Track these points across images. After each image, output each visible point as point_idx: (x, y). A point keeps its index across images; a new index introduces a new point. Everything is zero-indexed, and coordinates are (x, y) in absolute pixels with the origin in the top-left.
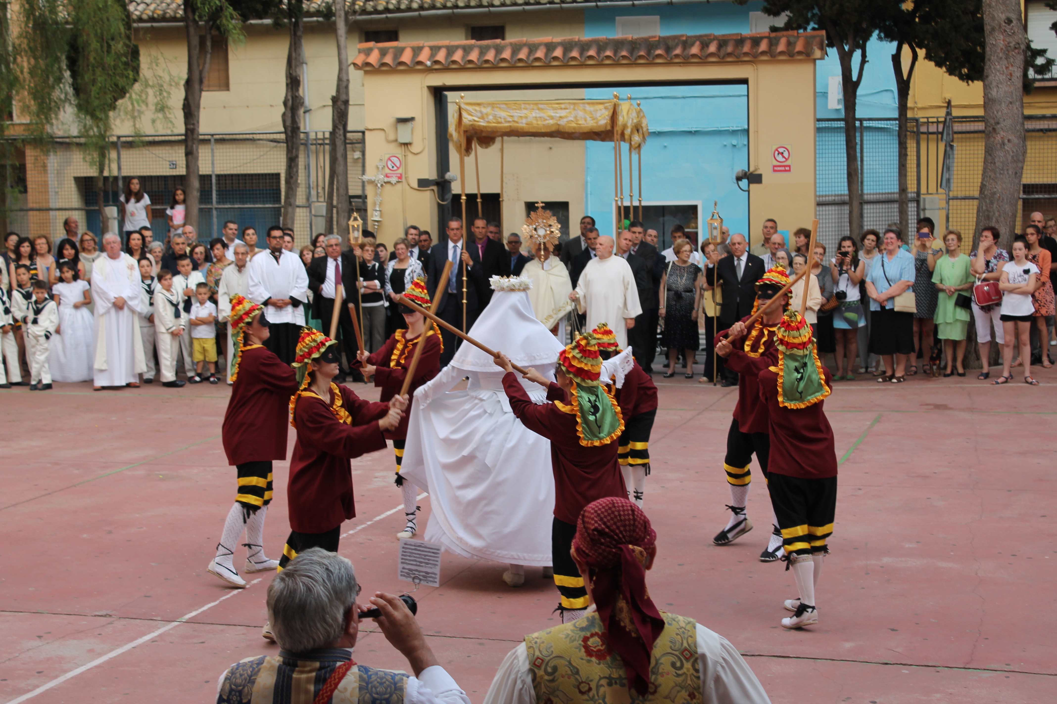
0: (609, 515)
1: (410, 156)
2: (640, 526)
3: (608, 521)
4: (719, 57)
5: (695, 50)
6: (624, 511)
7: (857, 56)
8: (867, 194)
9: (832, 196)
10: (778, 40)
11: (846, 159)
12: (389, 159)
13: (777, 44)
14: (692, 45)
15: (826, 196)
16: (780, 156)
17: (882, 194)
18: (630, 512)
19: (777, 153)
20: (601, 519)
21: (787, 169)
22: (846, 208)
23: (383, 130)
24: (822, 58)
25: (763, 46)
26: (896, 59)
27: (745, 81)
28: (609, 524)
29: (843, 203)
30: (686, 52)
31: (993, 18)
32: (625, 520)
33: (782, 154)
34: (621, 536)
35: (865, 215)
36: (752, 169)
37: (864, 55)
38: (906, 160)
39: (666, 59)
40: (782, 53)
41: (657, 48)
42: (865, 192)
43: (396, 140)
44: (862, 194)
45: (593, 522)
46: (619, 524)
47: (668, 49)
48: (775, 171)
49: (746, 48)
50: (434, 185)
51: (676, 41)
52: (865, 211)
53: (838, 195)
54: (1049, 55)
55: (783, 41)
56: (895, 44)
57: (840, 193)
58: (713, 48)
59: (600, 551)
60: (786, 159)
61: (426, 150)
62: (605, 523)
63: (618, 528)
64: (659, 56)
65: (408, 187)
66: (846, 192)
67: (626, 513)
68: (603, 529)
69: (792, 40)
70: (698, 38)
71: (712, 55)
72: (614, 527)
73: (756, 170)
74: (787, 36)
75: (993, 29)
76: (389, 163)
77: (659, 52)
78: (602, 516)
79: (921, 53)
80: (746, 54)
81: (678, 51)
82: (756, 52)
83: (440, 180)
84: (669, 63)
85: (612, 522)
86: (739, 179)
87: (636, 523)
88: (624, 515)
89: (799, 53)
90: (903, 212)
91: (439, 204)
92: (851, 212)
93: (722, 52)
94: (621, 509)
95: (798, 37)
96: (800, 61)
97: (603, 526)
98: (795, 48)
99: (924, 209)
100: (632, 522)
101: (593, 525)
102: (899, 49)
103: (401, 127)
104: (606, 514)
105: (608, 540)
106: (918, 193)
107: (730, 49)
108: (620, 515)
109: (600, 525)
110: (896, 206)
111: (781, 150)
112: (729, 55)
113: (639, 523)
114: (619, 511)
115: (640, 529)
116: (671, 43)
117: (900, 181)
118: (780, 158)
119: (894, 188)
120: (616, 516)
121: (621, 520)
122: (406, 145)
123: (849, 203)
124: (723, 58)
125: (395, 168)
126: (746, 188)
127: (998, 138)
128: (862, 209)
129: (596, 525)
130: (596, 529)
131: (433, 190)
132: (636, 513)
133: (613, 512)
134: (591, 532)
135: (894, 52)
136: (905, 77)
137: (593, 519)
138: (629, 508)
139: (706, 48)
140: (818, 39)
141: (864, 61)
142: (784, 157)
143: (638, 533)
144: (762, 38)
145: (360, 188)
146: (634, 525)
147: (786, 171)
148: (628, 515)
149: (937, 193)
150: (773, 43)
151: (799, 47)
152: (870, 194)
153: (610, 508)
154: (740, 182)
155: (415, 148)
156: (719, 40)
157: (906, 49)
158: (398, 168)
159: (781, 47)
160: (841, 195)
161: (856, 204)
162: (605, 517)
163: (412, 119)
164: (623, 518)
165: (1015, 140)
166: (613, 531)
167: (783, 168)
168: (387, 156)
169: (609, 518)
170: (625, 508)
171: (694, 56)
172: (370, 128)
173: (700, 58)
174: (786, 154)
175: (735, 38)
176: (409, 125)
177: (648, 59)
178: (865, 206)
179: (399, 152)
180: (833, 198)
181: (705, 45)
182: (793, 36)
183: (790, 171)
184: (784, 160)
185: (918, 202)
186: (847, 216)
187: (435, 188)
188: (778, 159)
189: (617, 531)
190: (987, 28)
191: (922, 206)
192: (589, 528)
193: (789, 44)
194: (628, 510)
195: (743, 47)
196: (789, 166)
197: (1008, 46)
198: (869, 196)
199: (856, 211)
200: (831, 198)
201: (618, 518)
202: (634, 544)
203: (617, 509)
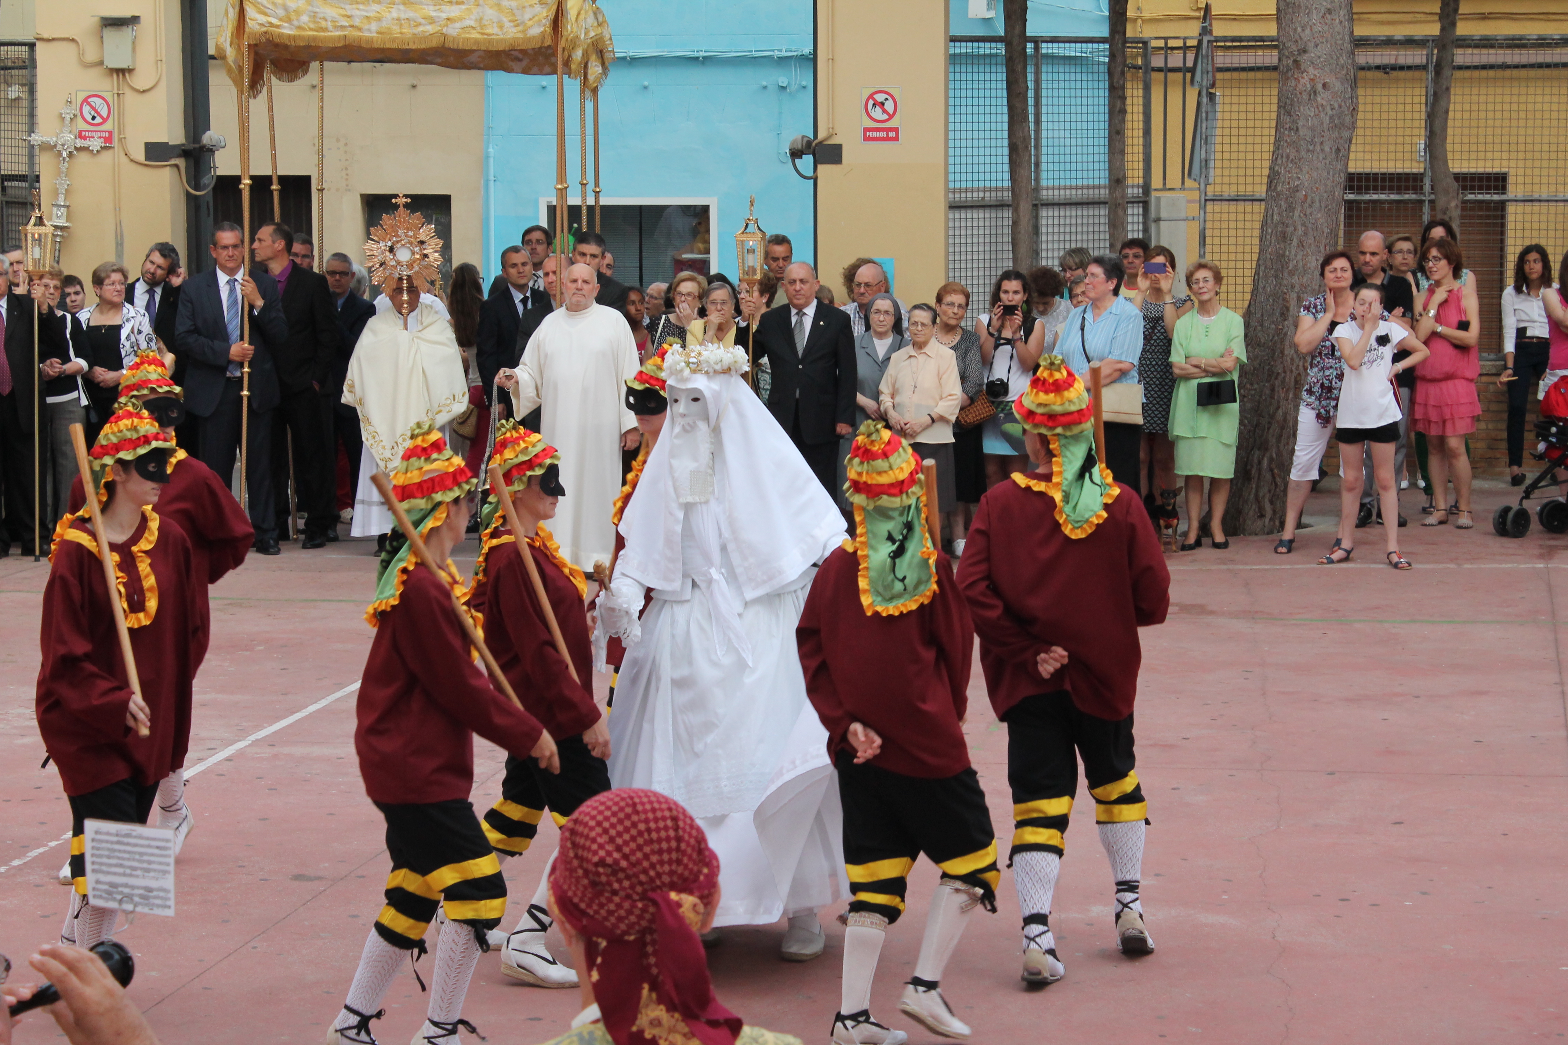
0: (627, 830)
1: (129, 96)
2: (689, 851)
3: (626, 843)
6: (656, 820)
8: (1047, 189)
9: (978, 190)
11: (1006, 118)
12: (86, 100)
15: (966, 190)
16: (878, 108)
17: (1077, 188)
18: (669, 823)
19: (871, 102)
20: (611, 841)
21: (891, 135)
22: (1008, 214)
23: (73, 40)
28: (626, 850)
29: (1000, 205)
32: (660, 841)
33: (882, 104)
34: (652, 873)
35: (1044, 230)
36: (821, 135)
38: (1123, 121)
42: (1044, 183)
43: (101, 63)
44: (1037, 189)
45: (595, 846)
46: (648, 849)
48: (867, 139)
50: (179, 156)
53: (991, 190)
57: (993, 184)
60: (891, 117)
61: (163, 85)
62: (619, 849)
63: (646, 857)
65: (124, 159)
66: (1007, 184)
67: (661, 824)
68: (616, 861)
72: (638, 856)
73: (829, 137)
76: (86, 109)
78: (613, 832)
83: (192, 146)
85: (632, 845)
86: (796, 154)
87: (683, 844)
88: (658, 830)
91: (188, 194)
92: (1015, 224)
94: (651, 816)
97: (616, 856)
99: (1158, 220)
100: (674, 844)
101: (595, 852)
103: (110, 34)
104: (620, 828)
105: (627, 883)
106: (1147, 188)
108: (649, 830)
109: (609, 853)
111: (880, 98)
114: (647, 821)
115: (690, 857)
117: (1110, 161)
118: (877, 113)
119: (1101, 177)
120: (640, 834)
121: (651, 842)
122: (121, 72)
123: (1013, 205)
125: (98, 120)
126: (810, 173)
127: (1305, 80)
128: (1037, 217)
129: (602, 853)
131: (177, 166)
133: (634, 825)
137: (593, 840)
138: (667, 814)
142: (885, 111)
145: (25, 159)
146: (678, 848)
147: (888, 139)
148: (666, 828)
149: (1183, 188)
153: (628, 816)
154: (797, 160)
155: (140, 80)
158: (105, 120)
160: (996, 189)
162: (619, 834)
163: (134, 20)
164: (654, 835)
165: (1337, 86)
166: (635, 864)
167: (883, 134)
168: (81, 96)
169: (626, 837)
170: (659, 814)
172: (45, 36)
174: (889, 106)
176: (127, 32)
179: (106, 86)
180: (981, 195)
183: (896, 139)
184: (886, 117)
185: (1146, 205)
186: (1008, 230)
187: (181, 162)
188: (873, 114)
189: (645, 864)
192: (588, 860)
194: (664, 819)
196: (896, 130)
198: (1050, 192)
199: (1025, 221)
200: (976, 196)
201: (646, 836)
202: (680, 891)
203: (643, 817)
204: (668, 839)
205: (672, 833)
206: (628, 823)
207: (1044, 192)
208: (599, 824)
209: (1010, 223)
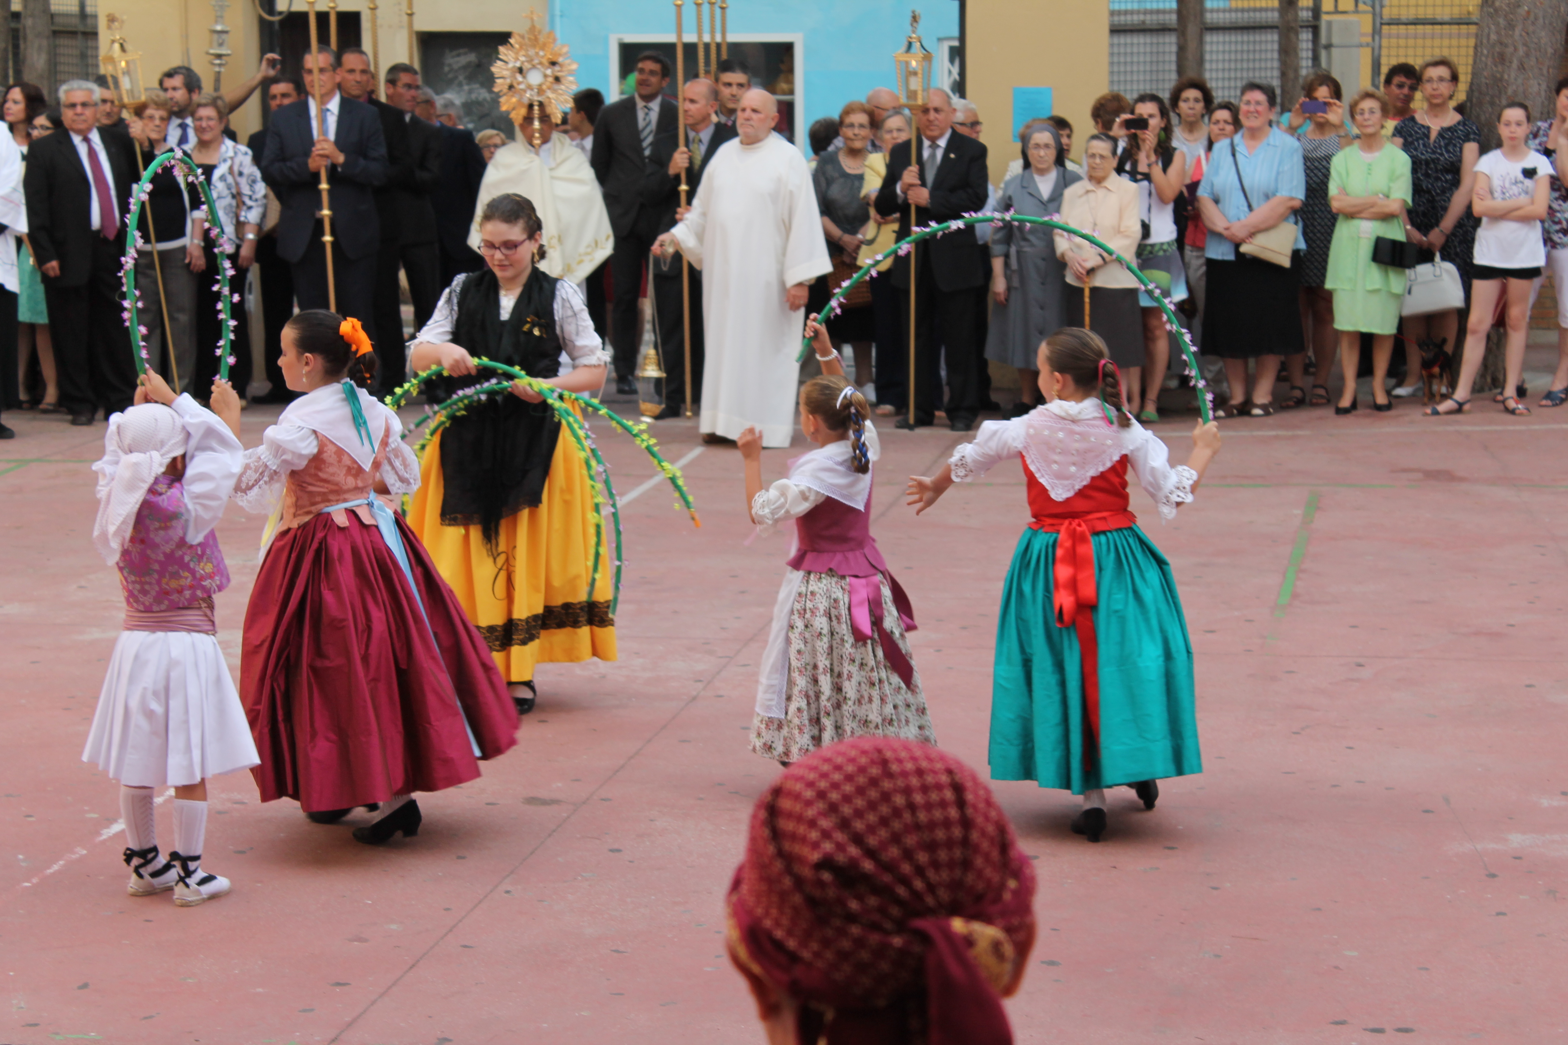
0: (872, 806)
2: (985, 845)
3: (871, 829)
6: (925, 789)
8: (1213, 11)
9: (1138, 12)
15: (1131, 13)
18: (949, 795)
20: (844, 824)
22: (1171, 41)
28: (872, 841)
32: (932, 825)
34: (919, 884)
45: (814, 835)
46: (910, 840)
52: (1208, 47)
57: (1159, 6)
59: (846, 944)
62: (858, 839)
63: (908, 854)
67: (934, 796)
68: (853, 863)
72: (894, 852)
78: (847, 810)
85: (883, 833)
87: (975, 836)
88: (929, 806)
90: (1288, 51)
91: (261, 19)
94: (914, 781)
97: (853, 851)
99: (1329, 46)
100: (957, 832)
101: (815, 846)
104: (860, 802)
105: (873, 901)
106: (1317, 11)
108: (912, 807)
109: (840, 847)
110: (1272, 36)
113: (983, 833)
114: (907, 791)
115: (987, 857)
120: (897, 812)
121: (917, 827)
123: (1178, 28)
128: (1202, 43)
129: (828, 846)
130: (826, 863)
132: (969, 797)
133: (886, 797)
134: (807, 872)
137: (812, 824)
138: (944, 779)
143: (980, 874)
146: (965, 842)
148: (943, 804)
152: (1218, 11)
153: (874, 782)
160: (1158, 12)
161: (1190, 31)
162: (859, 814)
164: (922, 816)
166: (889, 867)
169: (872, 818)
170: (930, 779)
178: (1208, 38)
185: (1316, 29)
186: (1173, 56)
189: (906, 868)
191: (1322, 40)
192: (801, 860)
194: (939, 787)
198: (1215, 15)
199: (1192, 45)
200: (1136, 19)
201: (907, 816)
202: (971, 916)
203: (900, 783)
204: (947, 823)
205: (953, 813)
206: (873, 794)
207: (1209, 15)
208: (821, 795)
209: (1174, 48)
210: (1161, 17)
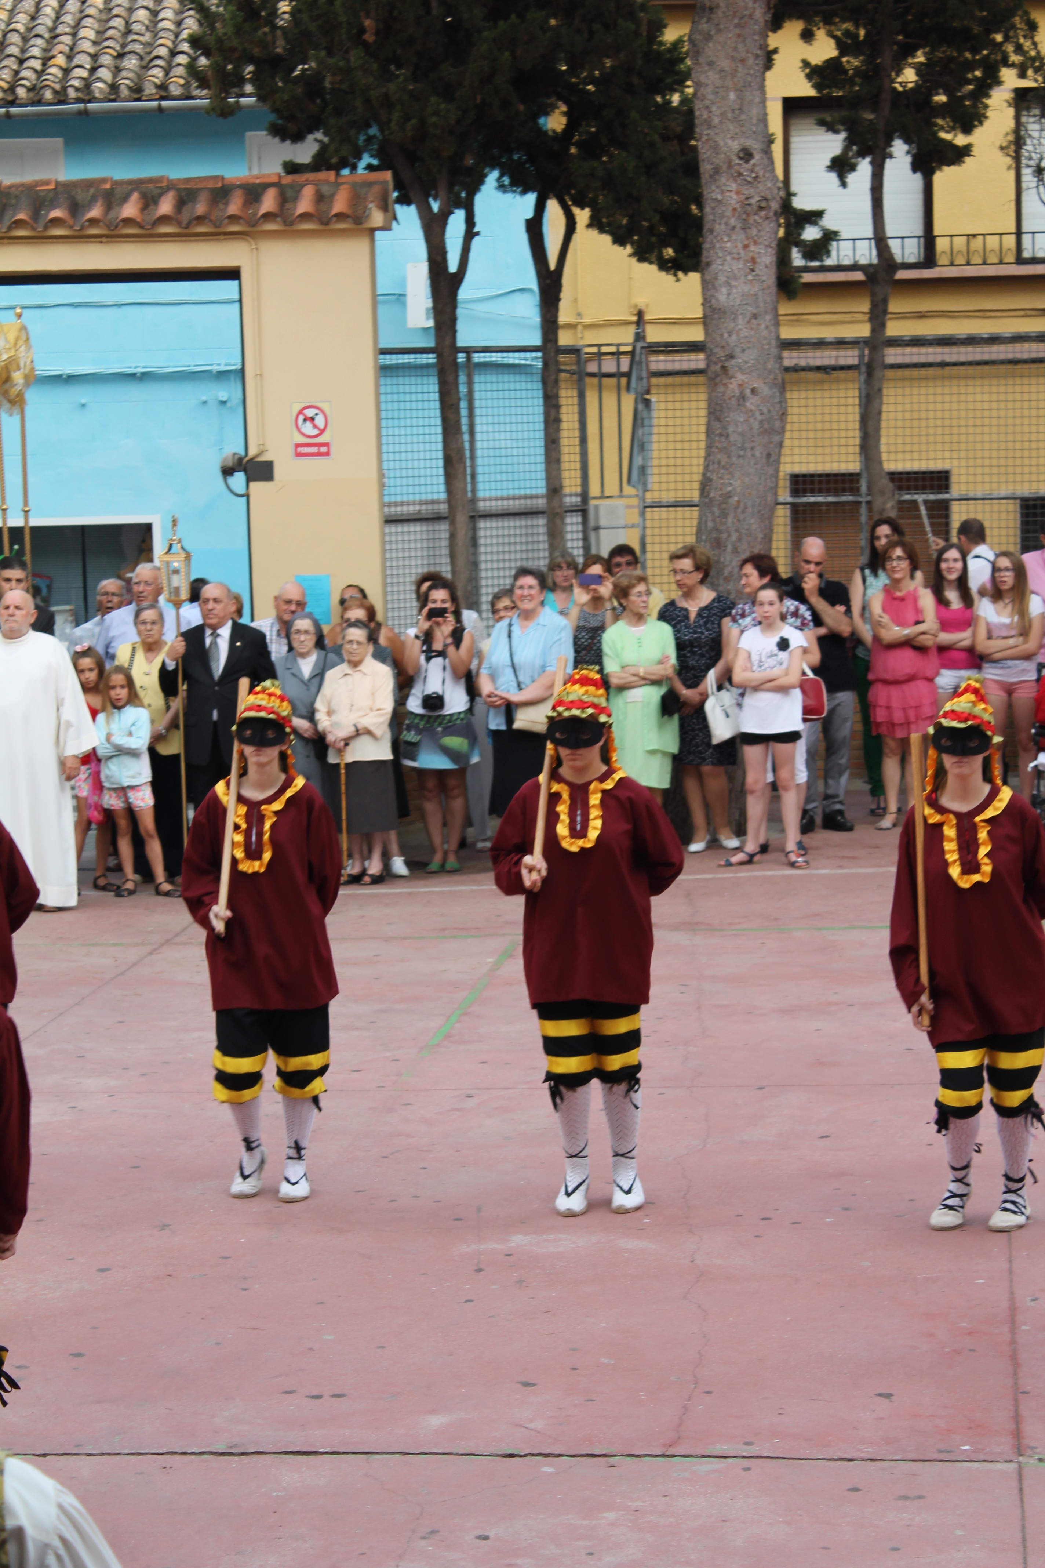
4: (179, 224)
5: (130, 210)
7: (456, 222)
8: (485, 500)
9: (414, 503)
10: (297, 190)
11: (439, 430)
13: (296, 199)
14: (125, 199)
15: (402, 504)
16: (308, 423)
17: (514, 498)
19: (301, 418)
21: (322, 450)
22: (444, 526)
24: (386, 228)
25: (268, 202)
26: (534, 228)
27: (233, 274)
29: (437, 518)
30: (111, 215)
31: (716, 149)
33: (312, 419)
35: (482, 541)
36: (252, 452)
37: (470, 221)
38: (558, 430)
39: (71, 227)
40: (305, 216)
41: (53, 206)
42: (481, 494)
44: (474, 500)
47: (75, 208)
48: (299, 455)
49: (234, 207)
51: (92, 190)
52: (482, 533)
53: (427, 503)
54: (828, 222)
55: (308, 193)
56: (531, 198)
57: (429, 497)
58: (166, 207)
60: (322, 431)
64: (56, 222)
66: (443, 496)
69: (326, 190)
70: (136, 185)
71: (164, 219)
73: (261, 453)
74: (315, 183)
75: (717, 171)
77: (56, 213)
79: (582, 216)
80: (233, 218)
81: (95, 212)
82: (255, 214)
84: (79, 237)
86: (227, 472)
89: (340, 216)
90: (555, 534)
92: (452, 537)
93: (186, 216)
95: (338, 185)
96: (343, 233)
98: (330, 208)
99: (597, 528)
102: (540, 208)
106: (585, 496)
107: (200, 208)
110: (542, 521)
111: (310, 413)
112: (200, 219)
116: (81, 196)
117: (548, 471)
118: (308, 429)
119: (539, 486)
123: (450, 517)
124: (188, 226)
126: (243, 491)
127: (733, 386)
128: (474, 529)
135: (530, 214)
136: (553, 266)
139: (152, 207)
140: (376, 189)
141: (470, 234)
142: (315, 427)
144: (266, 186)
147: (319, 454)
149: (621, 496)
150: (287, 196)
151: (339, 205)
152: (490, 499)
154: (229, 479)
156: (178, 190)
157: (553, 207)
159: (304, 205)
160: (433, 502)
161: (462, 519)
165: (765, 390)
167: (314, 450)
171: (128, 221)
173: (141, 227)
174: (320, 421)
175: (210, 186)
177: (34, 229)
178: (482, 524)
180: (417, 508)
181: (149, 201)
182: (327, 182)
184: (317, 432)
185: (584, 512)
186: (445, 543)
188: (304, 430)
190: (706, 168)
191: (592, 523)
193: (320, 198)
195: (227, 204)
196: (327, 445)
197: (745, 203)
198: (488, 503)
199: (463, 533)
200: (412, 509)
207: (481, 505)
209: (447, 535)
210: (436, 507)
